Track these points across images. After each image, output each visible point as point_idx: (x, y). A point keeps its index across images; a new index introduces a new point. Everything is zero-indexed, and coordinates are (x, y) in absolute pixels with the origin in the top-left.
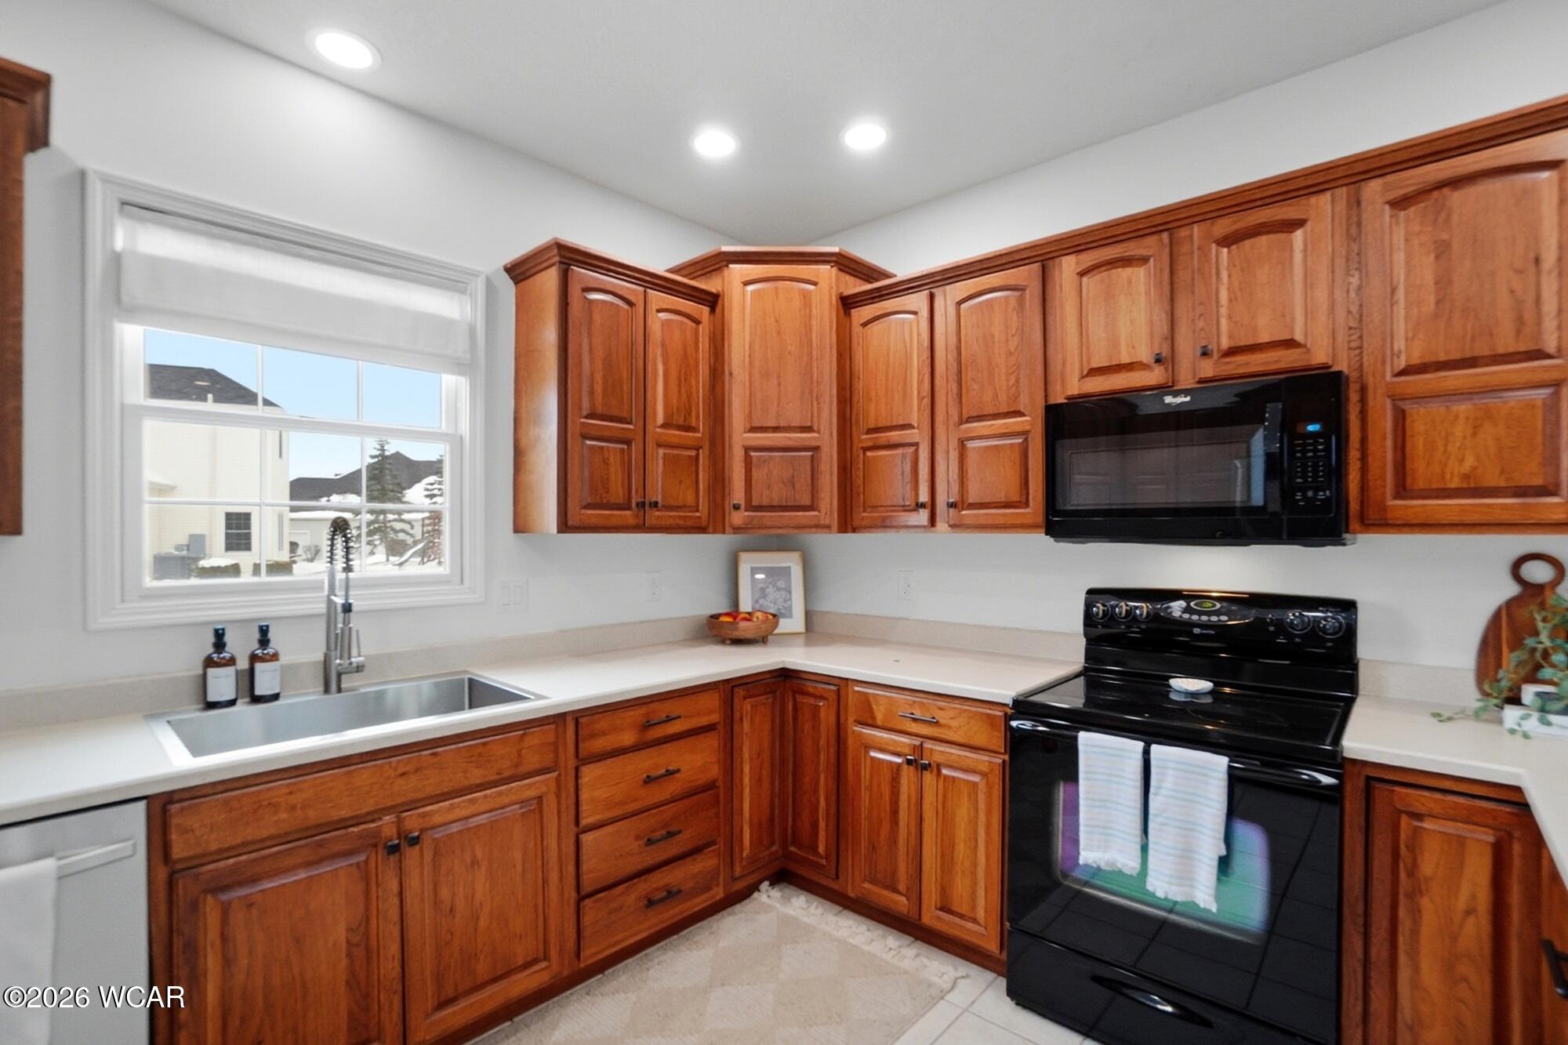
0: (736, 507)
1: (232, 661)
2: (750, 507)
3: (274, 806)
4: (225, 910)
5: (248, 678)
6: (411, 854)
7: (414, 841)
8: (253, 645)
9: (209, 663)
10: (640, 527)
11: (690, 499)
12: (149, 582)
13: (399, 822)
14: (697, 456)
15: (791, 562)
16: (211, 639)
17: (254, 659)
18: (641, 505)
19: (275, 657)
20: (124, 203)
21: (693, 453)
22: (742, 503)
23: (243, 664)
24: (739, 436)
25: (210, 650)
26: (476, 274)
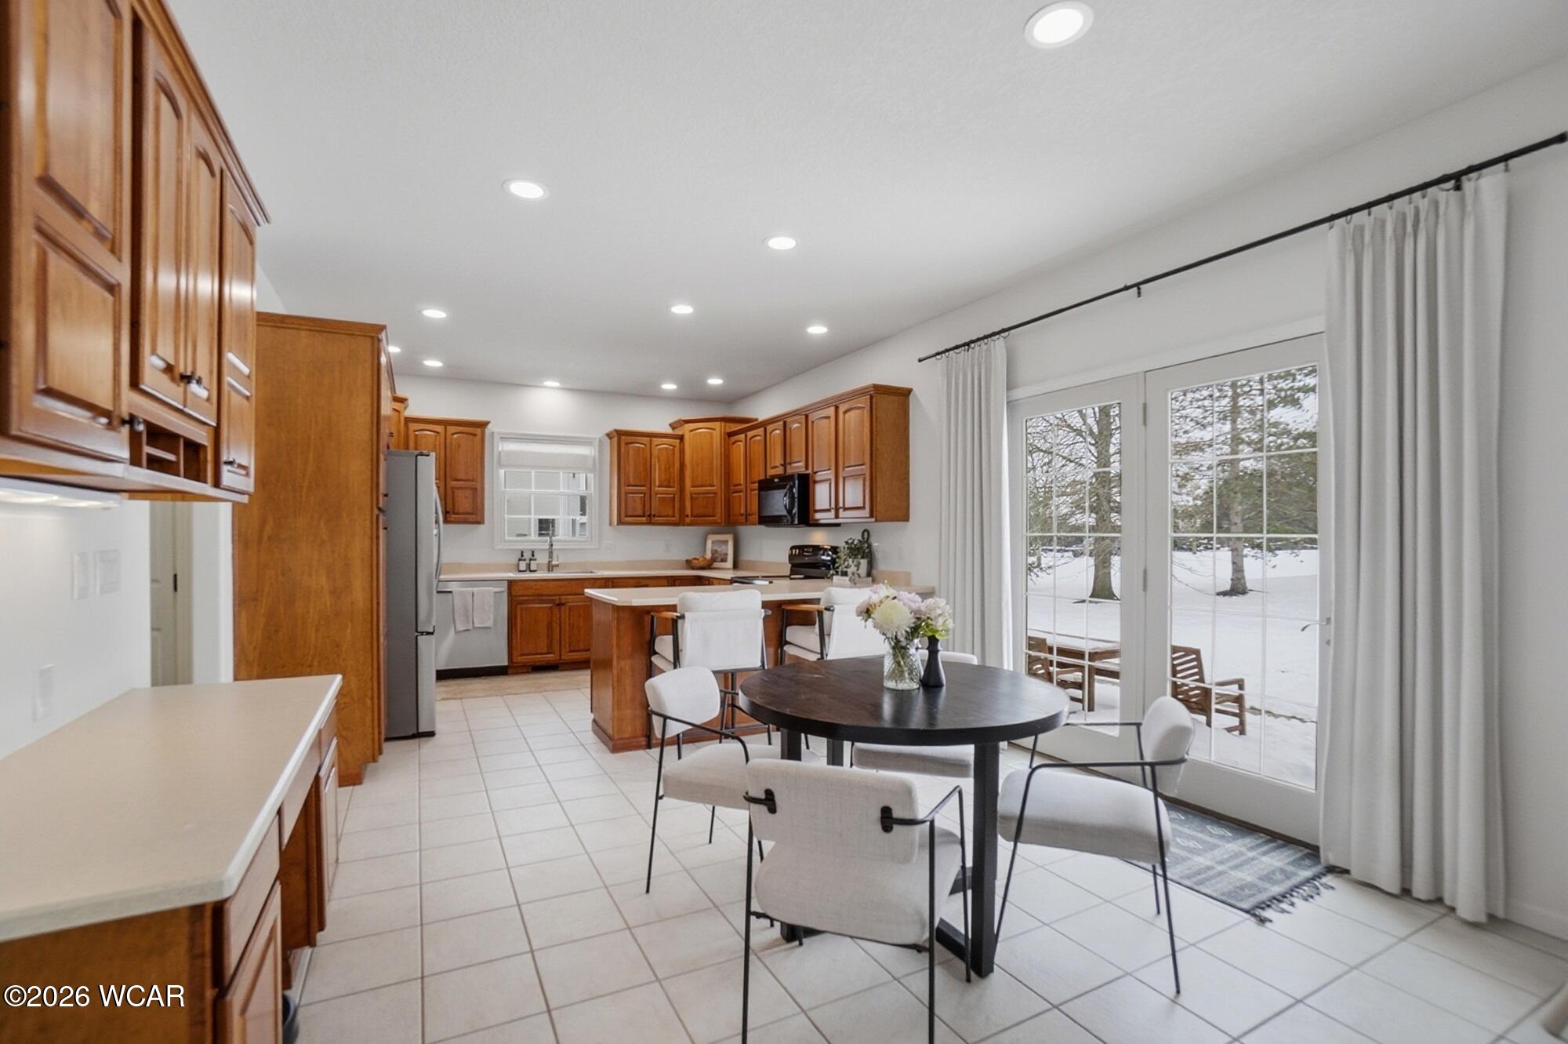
0: (687, 516)
1: (525, 560)
2: (692, 516)
3: (531, 588)
4: (522, 609)
5: (529, 565)
6: (563, 607)
7: (563, 604)
8: (530, 556)
9: (520, 560)
10: (650, 523)
11: (670, 513)
12: (506, 538)
13: (560, 599)
14: (674, 497)
15: (729, 538)
16: (520, 553)
17: (531, 560)
18: (650, 516)
19: (535, 560)
20: (501, 438)
21: (672, 496)
22: (690, 514)
23: (528, 562)
24: (689, 488)
25: (520, 556)
26: (595, 439)
